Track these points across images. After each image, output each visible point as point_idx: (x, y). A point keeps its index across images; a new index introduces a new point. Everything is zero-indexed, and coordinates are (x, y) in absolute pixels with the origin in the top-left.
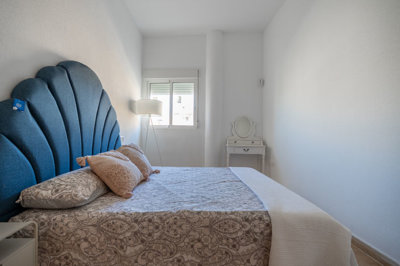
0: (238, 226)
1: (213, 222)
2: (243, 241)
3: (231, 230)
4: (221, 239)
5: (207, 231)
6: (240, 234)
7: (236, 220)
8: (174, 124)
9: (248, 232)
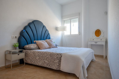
0: (55, 56)
1: (51, 54)
2: (56, 59)
3: (54, 56)
4: (52, 58)
5: (49, 56)
6: (56, 57)
7: (55, 54)
8: (72, 34)
9: (57, 57)
